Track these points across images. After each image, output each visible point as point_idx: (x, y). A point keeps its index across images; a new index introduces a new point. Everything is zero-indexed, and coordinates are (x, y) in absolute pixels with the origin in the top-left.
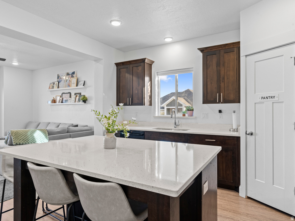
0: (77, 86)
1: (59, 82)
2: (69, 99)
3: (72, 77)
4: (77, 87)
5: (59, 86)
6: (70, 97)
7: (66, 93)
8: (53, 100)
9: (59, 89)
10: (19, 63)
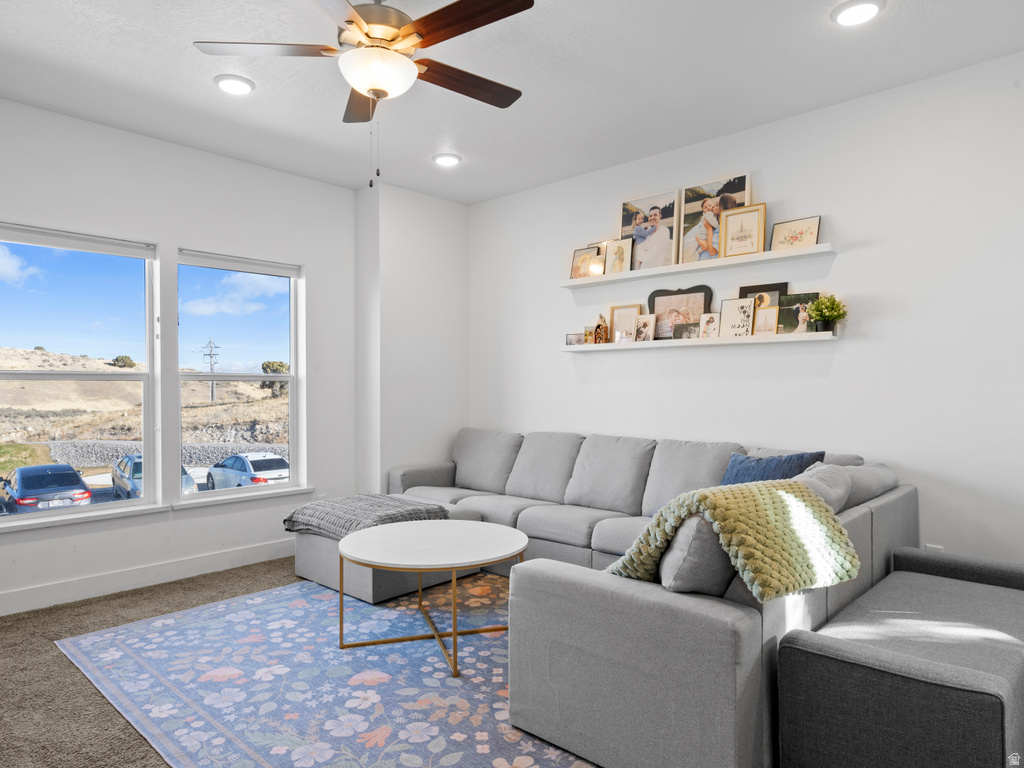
0: (768, 245)
1: (634, 241)
2: (705, 317)
3: (726, 208)
4: (768, 255)
5: (639, 257)
6: (708, 309)
7: (680, 292)
8: (598, 327)
9: (635, 273)
10: (460, 159)
